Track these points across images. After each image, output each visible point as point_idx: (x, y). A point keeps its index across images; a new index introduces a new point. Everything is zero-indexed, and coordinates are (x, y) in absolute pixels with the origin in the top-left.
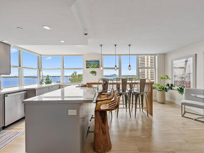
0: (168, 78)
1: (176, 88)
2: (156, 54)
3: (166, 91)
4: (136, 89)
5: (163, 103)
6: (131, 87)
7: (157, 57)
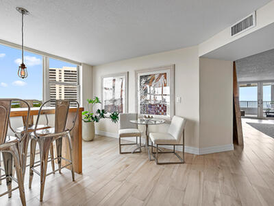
0: (98, 102)
1: (108, 114)
2: (80, 64)
3: (97, 121)
4: (45, 126)
5: (92, 140)
6: (28, 123)
7: (81, 68)
